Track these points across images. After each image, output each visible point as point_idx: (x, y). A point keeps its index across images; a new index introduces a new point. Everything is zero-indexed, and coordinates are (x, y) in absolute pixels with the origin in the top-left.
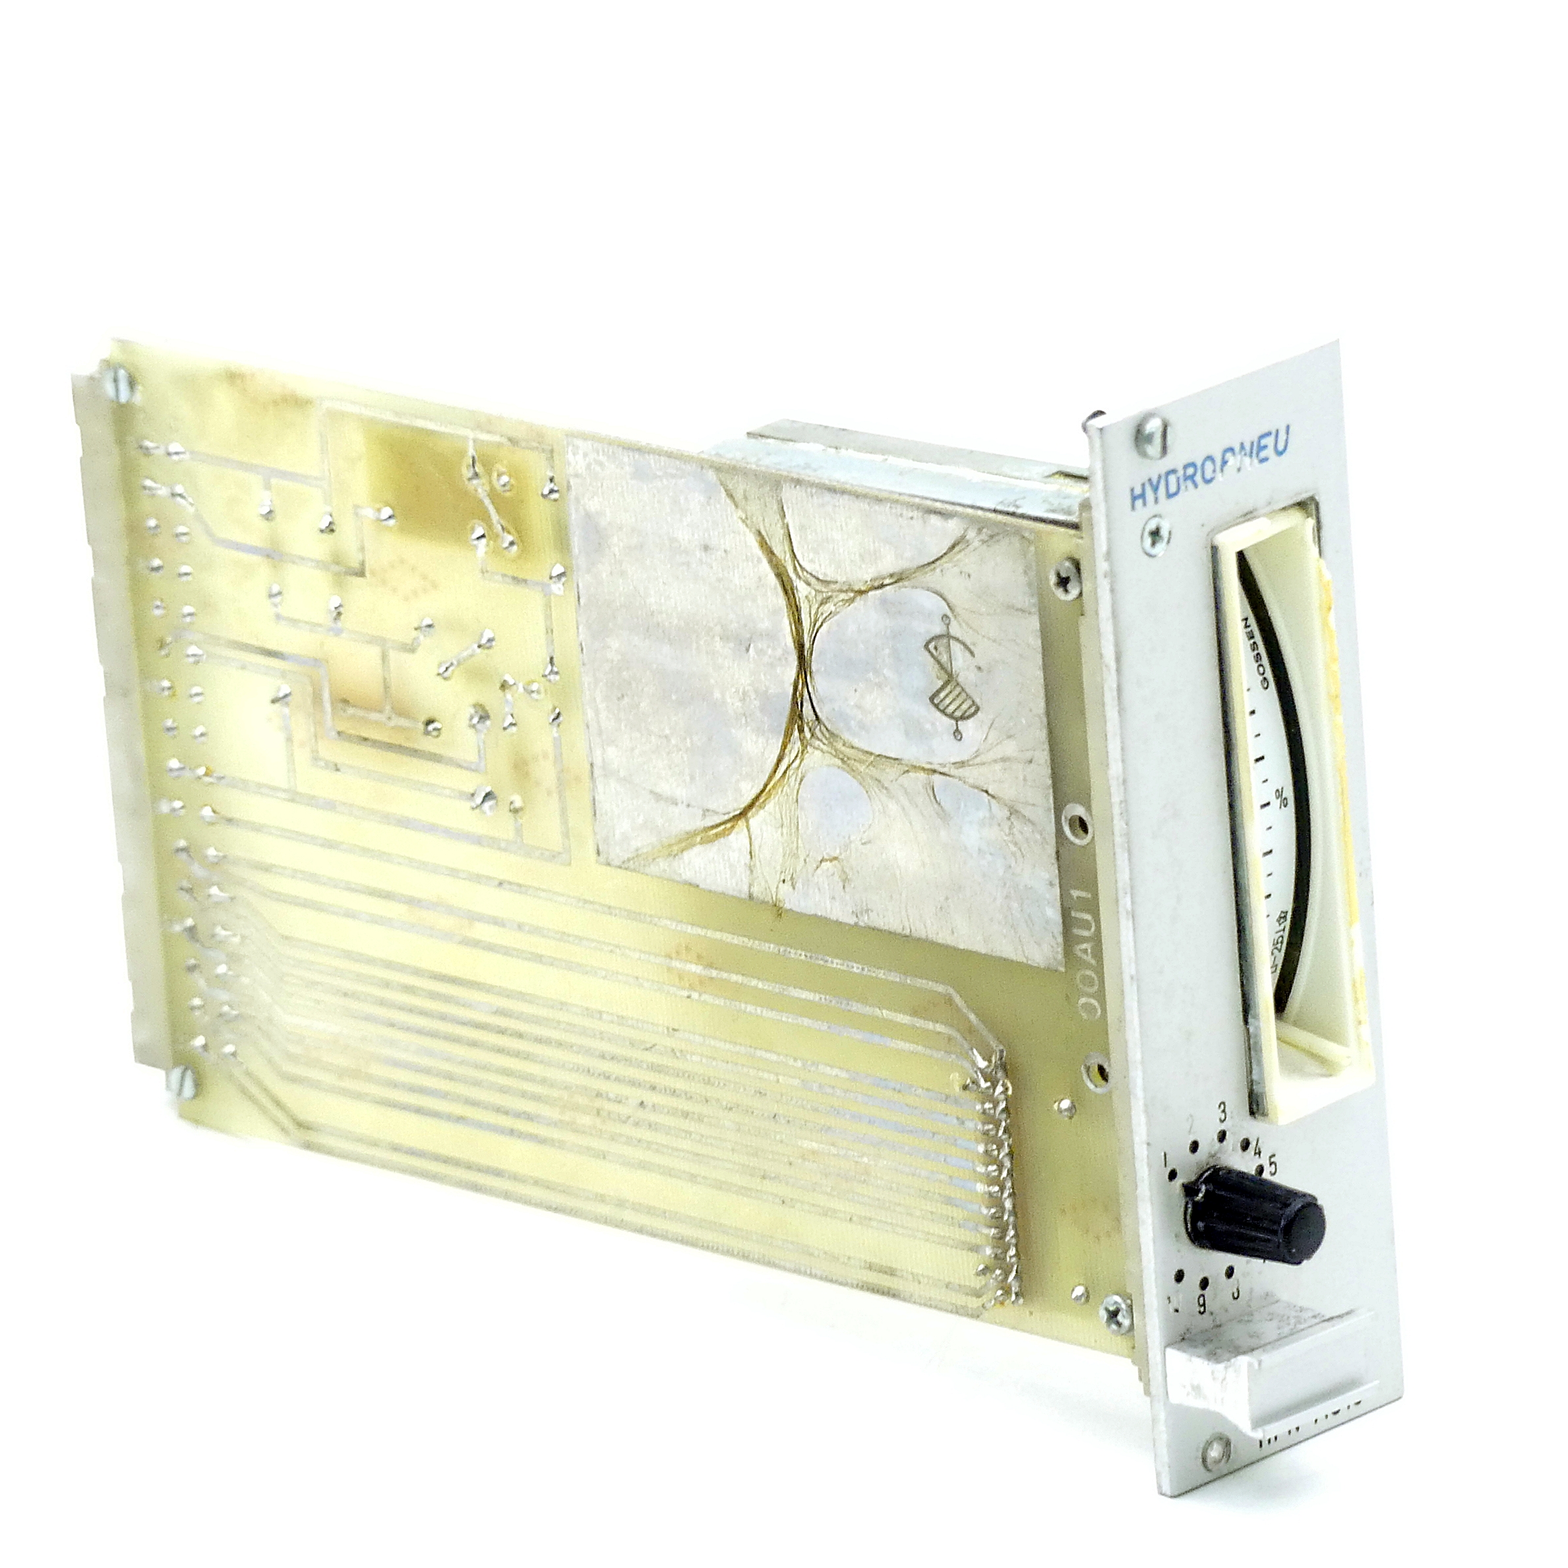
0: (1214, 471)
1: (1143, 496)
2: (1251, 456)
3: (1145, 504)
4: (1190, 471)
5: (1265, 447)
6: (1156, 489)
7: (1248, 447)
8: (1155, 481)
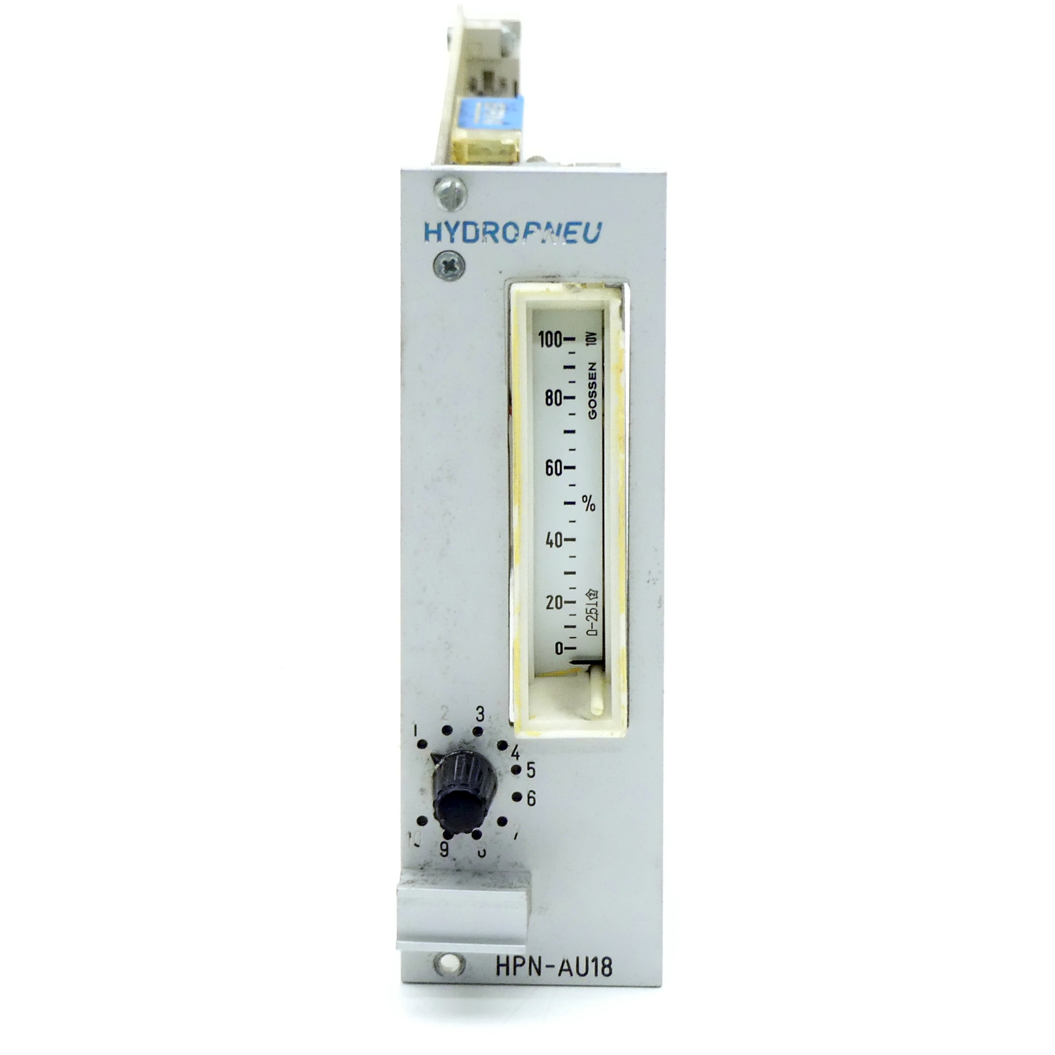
0: (517, 235)
1: (438, 233)
2: (558, 234)
3: (439, 239)
4: (491, 228)
5: (574, 232)
6: (452, 232)
7: (555, 228)
8: (452, 226)
